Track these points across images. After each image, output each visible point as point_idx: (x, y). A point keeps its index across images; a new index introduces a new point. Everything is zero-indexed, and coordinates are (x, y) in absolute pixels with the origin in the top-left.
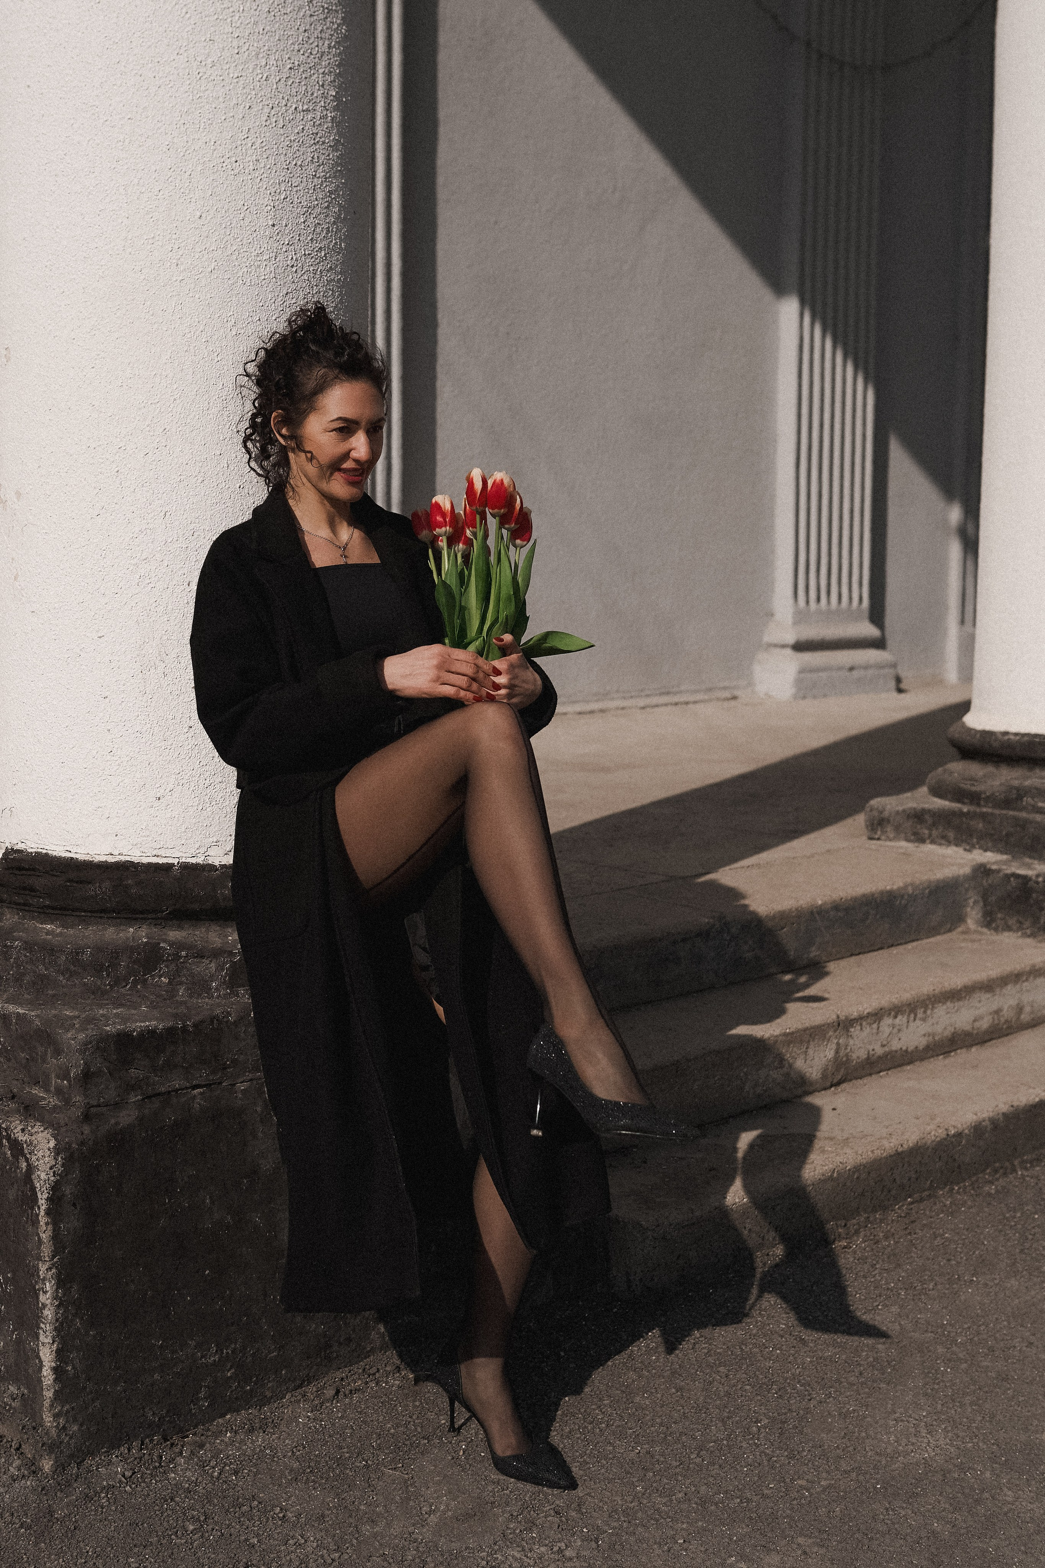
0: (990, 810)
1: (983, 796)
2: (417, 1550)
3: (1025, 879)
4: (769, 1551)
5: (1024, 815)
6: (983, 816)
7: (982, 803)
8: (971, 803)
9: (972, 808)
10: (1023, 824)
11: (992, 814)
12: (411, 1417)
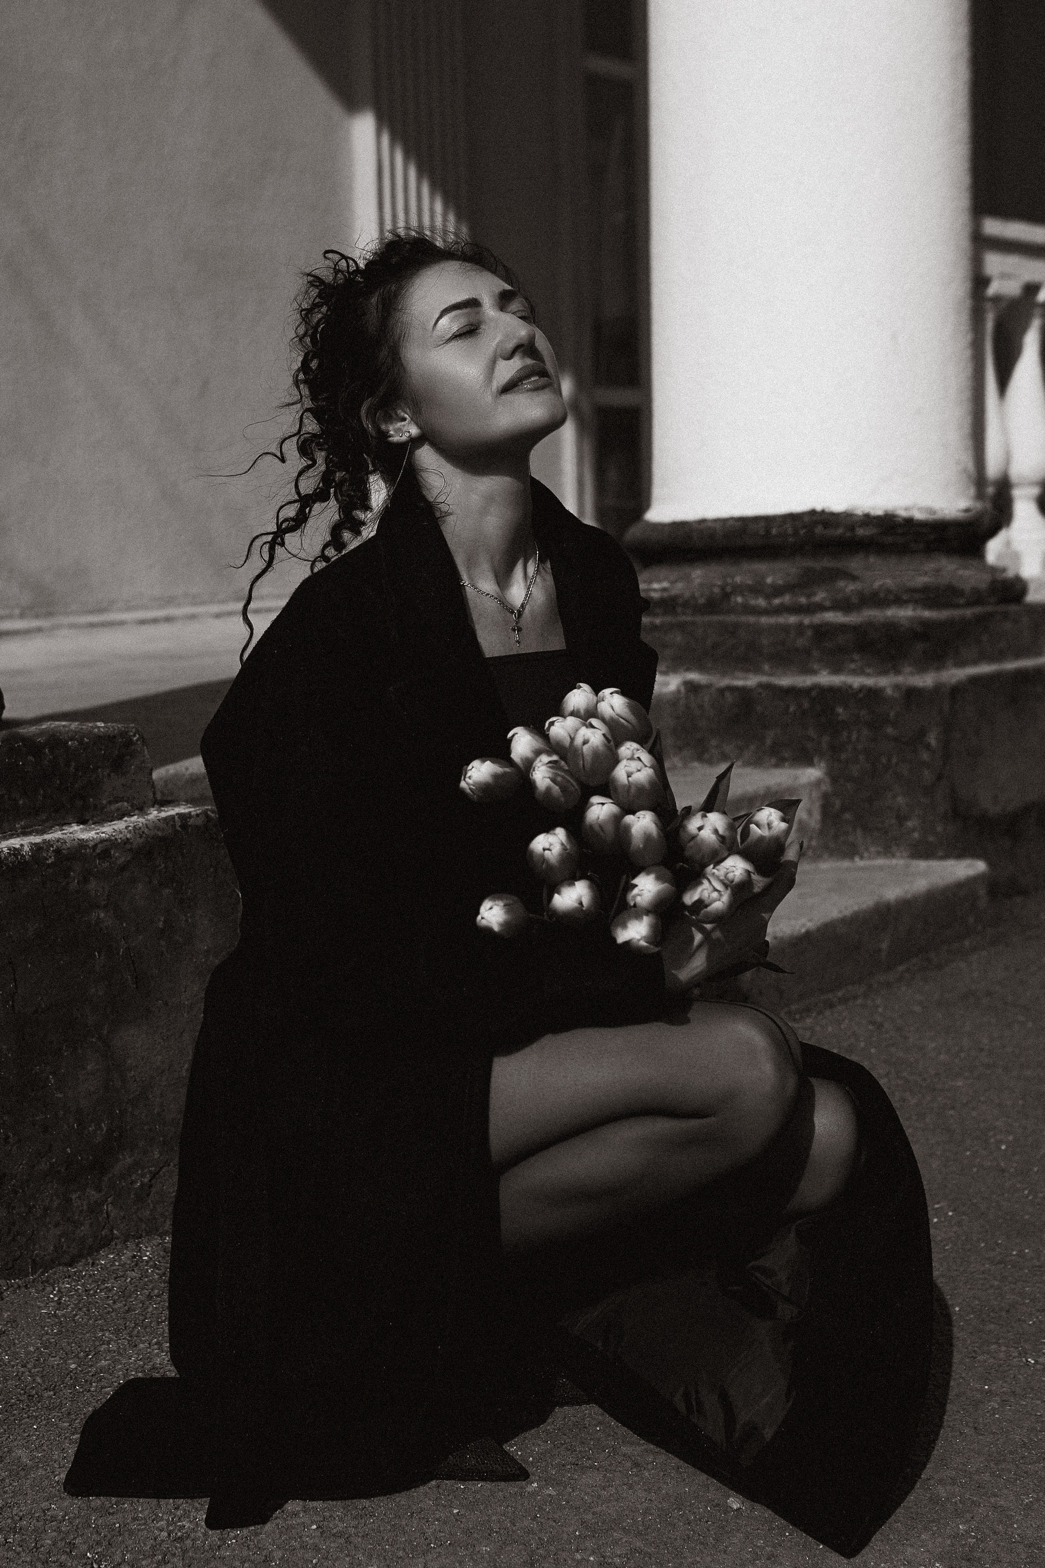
0: (689, 619)
1: (680, 601)
2: (58, 1530)
3: (743, 690)
4: (584, 1469)
5: (732, 618)
6: (682, 626)
7: (679, 610)
8: (665, 613)
9: (668, 619)
10: (732, 630)
11: (693, 623)
12: (24, 1366)
